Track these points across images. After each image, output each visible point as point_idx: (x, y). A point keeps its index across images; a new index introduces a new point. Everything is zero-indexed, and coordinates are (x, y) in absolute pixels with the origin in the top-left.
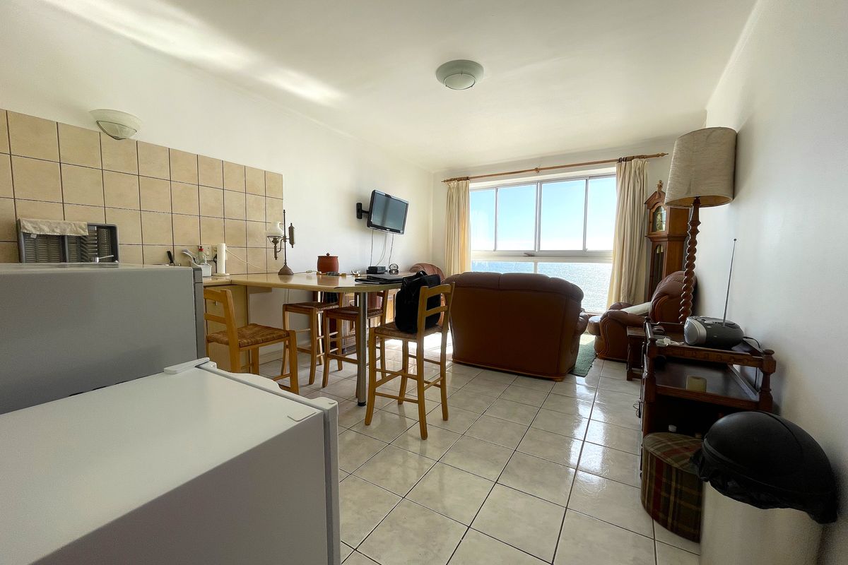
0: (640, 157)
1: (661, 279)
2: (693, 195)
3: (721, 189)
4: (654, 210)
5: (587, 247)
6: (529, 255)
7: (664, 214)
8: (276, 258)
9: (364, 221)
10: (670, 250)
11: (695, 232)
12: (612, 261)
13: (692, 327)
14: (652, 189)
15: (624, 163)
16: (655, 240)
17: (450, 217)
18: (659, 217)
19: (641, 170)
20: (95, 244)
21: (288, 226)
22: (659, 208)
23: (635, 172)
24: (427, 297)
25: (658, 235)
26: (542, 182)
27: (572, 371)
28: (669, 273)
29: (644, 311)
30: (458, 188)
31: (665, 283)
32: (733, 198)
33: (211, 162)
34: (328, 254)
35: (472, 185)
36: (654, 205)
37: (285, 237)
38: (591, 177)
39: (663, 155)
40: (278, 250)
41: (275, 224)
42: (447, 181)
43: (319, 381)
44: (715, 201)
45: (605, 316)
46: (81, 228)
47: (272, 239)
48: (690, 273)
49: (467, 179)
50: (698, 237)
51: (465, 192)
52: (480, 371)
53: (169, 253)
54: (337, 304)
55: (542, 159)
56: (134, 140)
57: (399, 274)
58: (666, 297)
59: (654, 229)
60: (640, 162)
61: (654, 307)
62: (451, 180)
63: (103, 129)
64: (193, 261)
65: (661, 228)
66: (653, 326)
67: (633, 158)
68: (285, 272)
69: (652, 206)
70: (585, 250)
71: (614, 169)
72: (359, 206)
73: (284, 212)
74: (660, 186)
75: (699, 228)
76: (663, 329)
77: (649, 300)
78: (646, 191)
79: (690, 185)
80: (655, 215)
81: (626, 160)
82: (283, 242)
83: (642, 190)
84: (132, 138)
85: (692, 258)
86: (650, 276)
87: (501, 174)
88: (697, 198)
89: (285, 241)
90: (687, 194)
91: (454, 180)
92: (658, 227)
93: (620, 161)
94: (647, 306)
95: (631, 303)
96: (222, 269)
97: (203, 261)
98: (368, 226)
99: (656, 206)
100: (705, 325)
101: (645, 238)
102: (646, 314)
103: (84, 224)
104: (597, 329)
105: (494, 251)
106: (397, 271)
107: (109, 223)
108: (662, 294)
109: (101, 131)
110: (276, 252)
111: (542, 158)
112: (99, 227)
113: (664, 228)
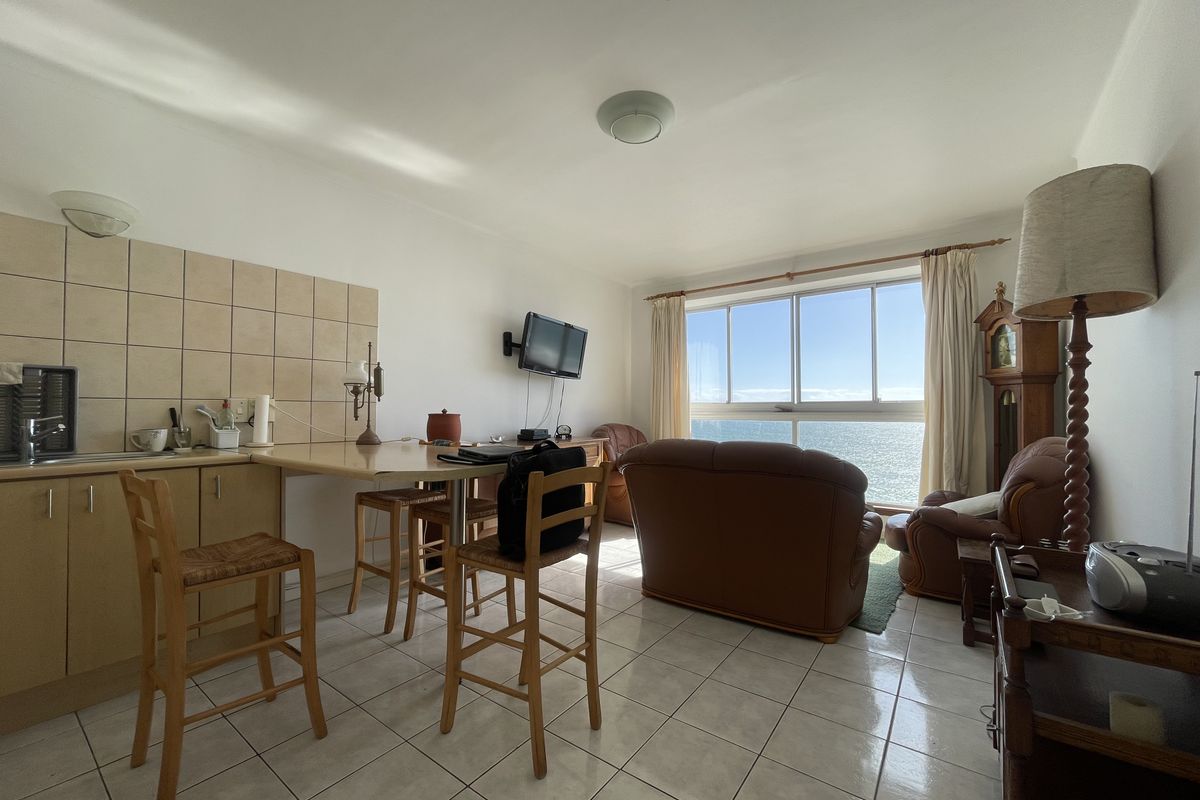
0: (960, 247)
1: (1015, 451)
2: (1073, 291)
3: (1130, 279)
4: (992, 332)
5: (879, 397)
6: (784, 409)
7: (1012, 340)
8: (356, 417)
9: (515, 359)
10: (1028, 400)
11: (1081, 364)
12: (924, 418)
13: (1103, 568)
14: (985, 298)
15: (932, 258)
16: (1000, 383)
17: (657, 351)
18: (1003, 343)
19: (964, 269)
20: (39, 397)
21: (373, 368)
22: (1001, 329)
23: (954, 271)
24: (542, 492)
25: (1001, 375)
26: (800, 294)
27: (856, 620)
28: (1031, 439)
29: (989, 509)
30: (668, 308)
31: (1024, 459)
32: (1159, 296)
33: (257, 272)
34: (444, 411)
35: (689, 304)
36: (995, 322)
37: (369, 383)
38: (880, 283)
39: (1001, 241)
40: (360, 405)
41: (357, 364)
42: (653, 298)
43: (399, 629)
44: (1118, 303)
45: (916, 517)
46: (10, 372)
47: (351, 388)
48: (1079, 443)
49: (682, 293)
50: (1089, 374)
51: (679, 314)
52: (689, 613)
53: (172, 411)
54: (443, 493)
55: (797, 259)
56: (125, 238)
57: (573, 441)
58: (1030, 485)
59: (995, 364)
60: (961, 254)
61: (1007, 502)
62: (658, 297)
63: (70, 221)
64: (212, 425)
65: (1008, 361)
66: (1009, 555)
67: (949, 248)
68: (367, 441)
69: (989, 325)
70: (876, 401)
71: (916, 269)
72: (507, 337)
73: (370, 346)
74: (1001, 292)
75: (1089, 355)
76: (1032, 562)
77: (997, 488)
78: (977, 303)
79: (1064, 274)
80: (995, 340)
81: (936, 252)
82: (366, 393)
83: (968, 300)
84: (122, 234)
85: (1081, 415)
86: (995, 445)
87: (733, 285)
88: (1080, 297)
89: (369, 391)
90: (1058, 291)
91: (662, 296)
92: (1002, 360)
93: (926, 254)
94: (992, 500)
95: (963, 492)
96: (263, 435)
97: (229, 423)
98: (520, 367)
99: (997, 326)
100: (1141, 569)
101: (981, 380)
102: (993, 516)
103: (17, 366)
104: (900, 539)
105: (729, 402)
106: (569, 437)
107: (68, 364)
108: (1021, 480)
109: (67, 223)
110: (356, 408)
111: (796, 257)
112: (48, 371)
113: (1014, 361)
